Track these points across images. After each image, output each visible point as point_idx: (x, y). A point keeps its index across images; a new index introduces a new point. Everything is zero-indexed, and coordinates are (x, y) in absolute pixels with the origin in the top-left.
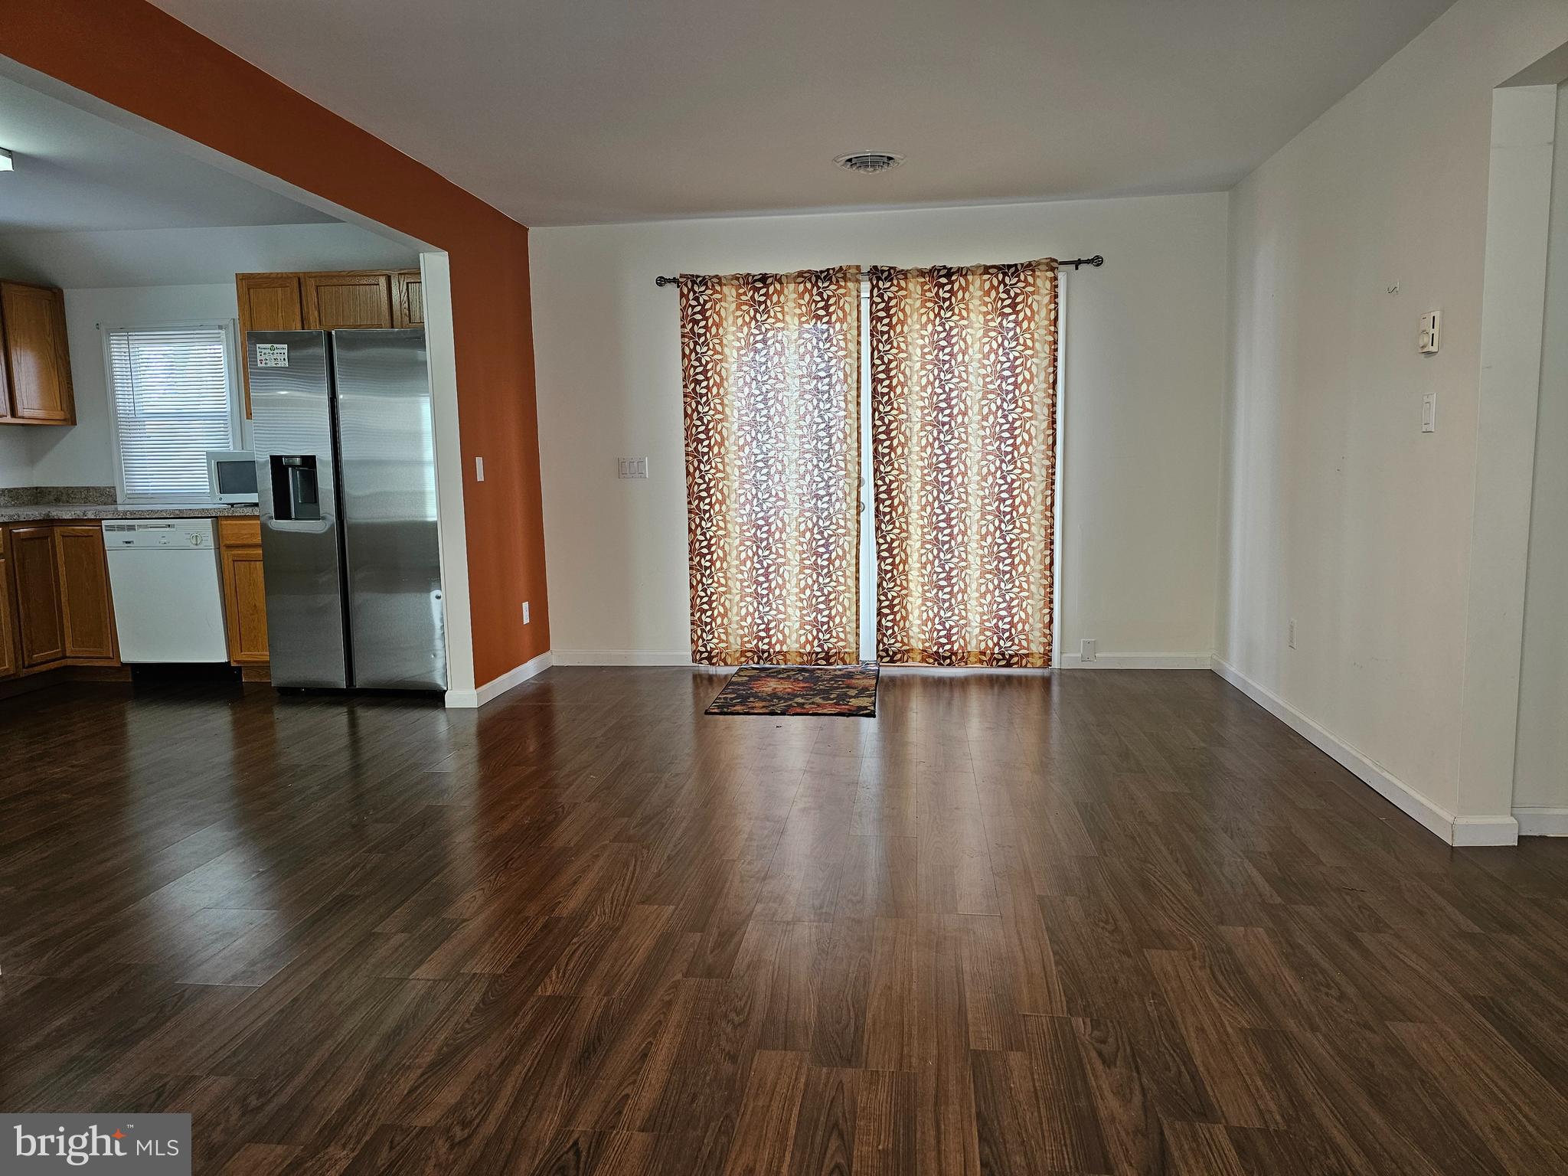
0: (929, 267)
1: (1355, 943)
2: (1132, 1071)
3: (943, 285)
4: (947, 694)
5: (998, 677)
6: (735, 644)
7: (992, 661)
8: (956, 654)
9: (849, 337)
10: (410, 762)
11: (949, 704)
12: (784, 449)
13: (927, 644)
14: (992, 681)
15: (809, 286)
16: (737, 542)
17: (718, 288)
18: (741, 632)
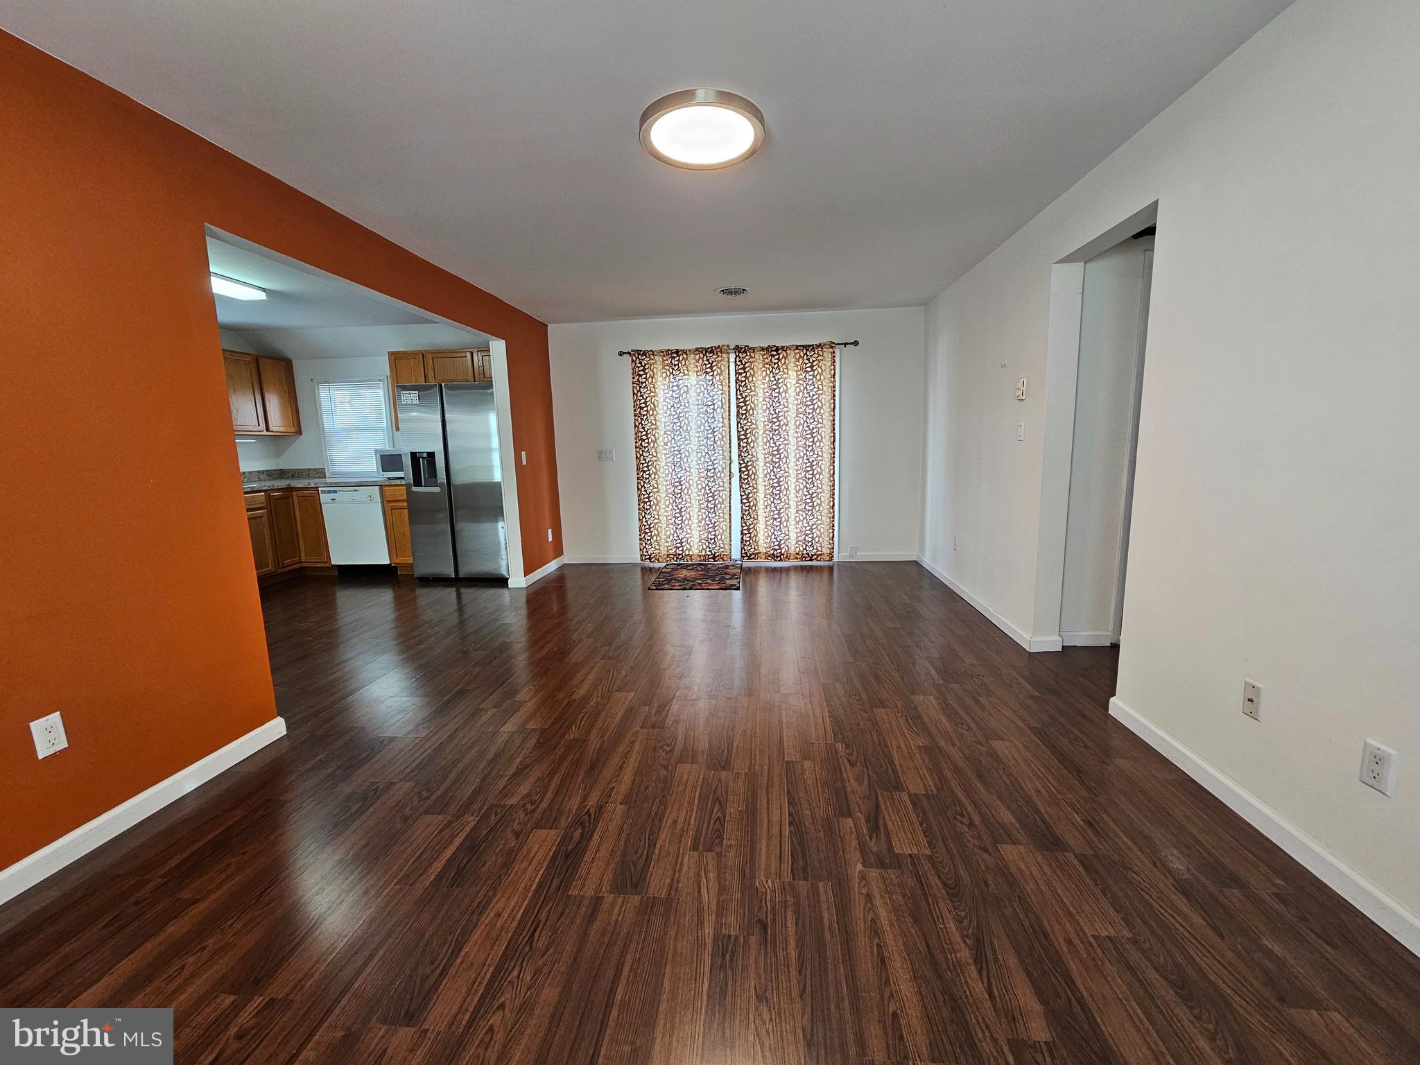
0: (766, 346)
1: (978, 702)
2: (864, 768)
3: (774, 356)
4: (778, 577)
5: (806, 566)
6: (664, 551)
7: (802, 558)
8: (783, 555)
9: (724, 383)
10: (492, 617)
11: (780, 582)
12: (689, 444)
13: (768, 550)
14: (803, 568)
15: (701, 356)
16: (664, 495)
17: (652, 357)
18: (667, 544)
